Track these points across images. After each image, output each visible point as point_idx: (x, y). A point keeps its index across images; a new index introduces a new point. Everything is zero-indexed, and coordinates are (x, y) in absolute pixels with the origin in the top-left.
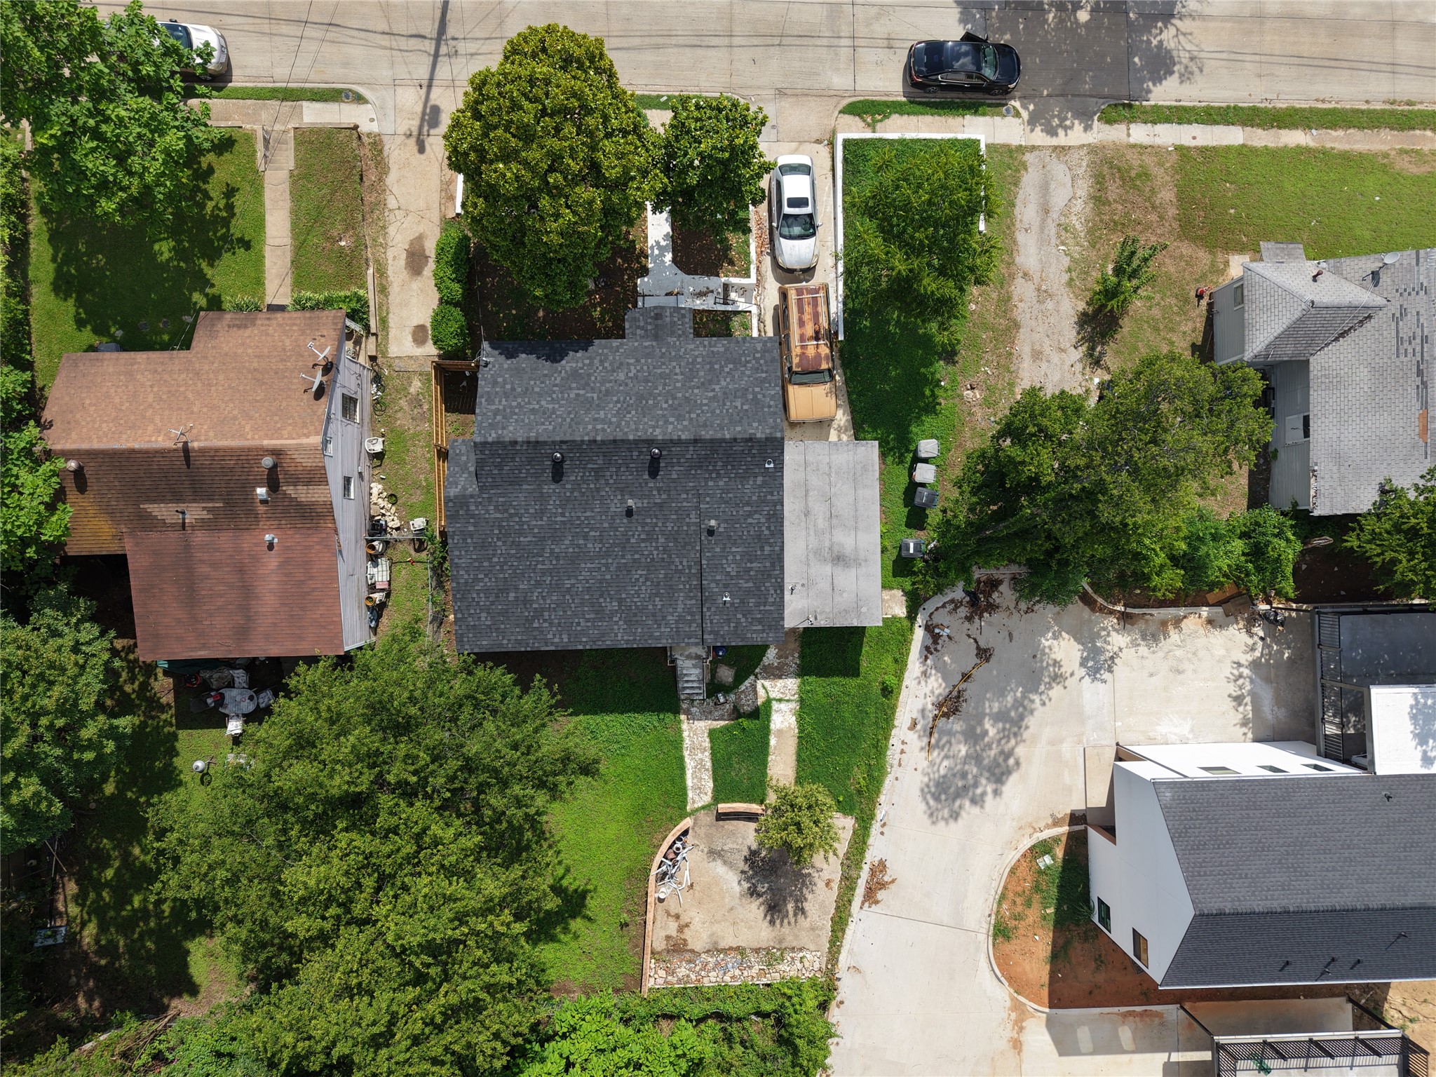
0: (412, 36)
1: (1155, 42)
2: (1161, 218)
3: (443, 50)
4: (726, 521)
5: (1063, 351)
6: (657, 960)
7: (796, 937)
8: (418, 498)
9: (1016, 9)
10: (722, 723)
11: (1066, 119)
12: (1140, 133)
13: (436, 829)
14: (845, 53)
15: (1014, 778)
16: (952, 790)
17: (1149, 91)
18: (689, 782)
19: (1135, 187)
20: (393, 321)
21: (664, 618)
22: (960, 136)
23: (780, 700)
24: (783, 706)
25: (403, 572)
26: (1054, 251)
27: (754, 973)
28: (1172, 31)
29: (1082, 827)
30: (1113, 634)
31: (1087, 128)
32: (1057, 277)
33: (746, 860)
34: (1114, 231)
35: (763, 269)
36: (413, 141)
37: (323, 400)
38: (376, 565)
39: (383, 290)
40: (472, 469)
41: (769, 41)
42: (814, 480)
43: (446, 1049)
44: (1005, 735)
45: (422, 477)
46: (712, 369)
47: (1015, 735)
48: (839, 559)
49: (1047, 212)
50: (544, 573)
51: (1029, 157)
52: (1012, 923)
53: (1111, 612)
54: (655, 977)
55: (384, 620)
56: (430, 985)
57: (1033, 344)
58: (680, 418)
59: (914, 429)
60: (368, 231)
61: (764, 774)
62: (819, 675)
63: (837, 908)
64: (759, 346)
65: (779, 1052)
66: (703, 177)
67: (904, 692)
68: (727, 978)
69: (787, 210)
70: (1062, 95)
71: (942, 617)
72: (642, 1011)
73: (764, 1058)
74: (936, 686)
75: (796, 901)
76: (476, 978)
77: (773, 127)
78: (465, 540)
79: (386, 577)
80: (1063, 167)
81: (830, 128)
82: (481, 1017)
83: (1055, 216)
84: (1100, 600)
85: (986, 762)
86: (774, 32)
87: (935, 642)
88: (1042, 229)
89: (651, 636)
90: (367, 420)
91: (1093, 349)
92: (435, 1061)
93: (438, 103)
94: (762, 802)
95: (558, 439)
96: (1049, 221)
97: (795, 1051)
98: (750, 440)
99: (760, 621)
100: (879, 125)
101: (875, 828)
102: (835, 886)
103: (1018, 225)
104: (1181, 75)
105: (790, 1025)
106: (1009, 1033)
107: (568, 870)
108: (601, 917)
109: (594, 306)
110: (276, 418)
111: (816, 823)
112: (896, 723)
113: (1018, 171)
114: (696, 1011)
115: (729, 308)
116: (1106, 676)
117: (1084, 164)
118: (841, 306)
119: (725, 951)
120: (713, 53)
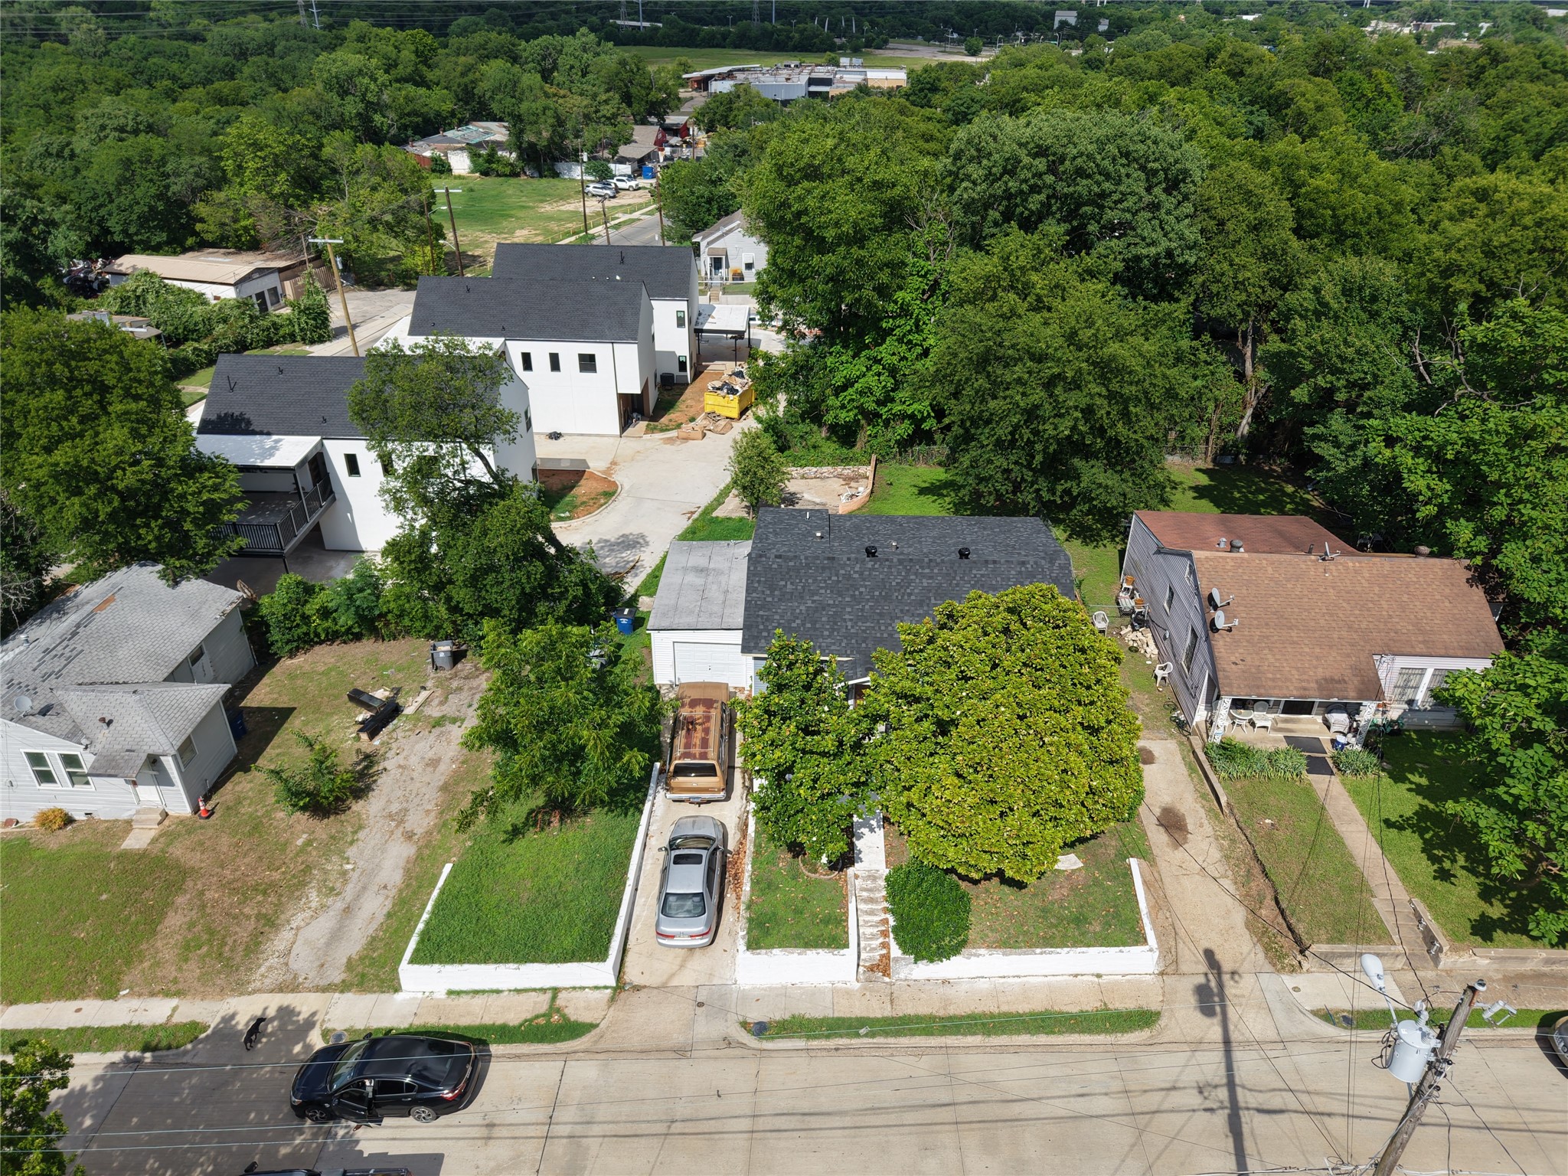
0: (1281, 1111)
2: (201, 894)
3: (1223, 1094)
4: (807, 540)
5: (401, 767)
6: (865, 475)
12: (157, 1012)
14: (565, 1115)
16: (622, 545)
19: (211, 932)
20: (1182, 769)
26: (361, 863)
31: (229, 1019)
32: (369, 839)
34: (271, 883)
35: (738, 836)
36: (1227, 966)
37: (1206, 596)
39: (1204, 796)
41: (689, 1127)
42: (716, 608)
48: (702, 570)
49: (347, 910)
51: (338, 977)
52: (600, 497)
54: (866, 470)
57: (433, 773)
64: (762, 643)
68: (815, 470)
69: (704, 853)
77: (701, 1005)
80: (294, 967)
81: (619, 1003)
83: (339, 905)
88: (363, 889)
93: (1207, 1021)
96: (349, 899)
100: (543, 1010)
103: (394, 892)
106: (617, 467)
107: (934, 501)
108: (906, 487)
113: (362, 958)
117: (263, 969)
120: (783, 1105)
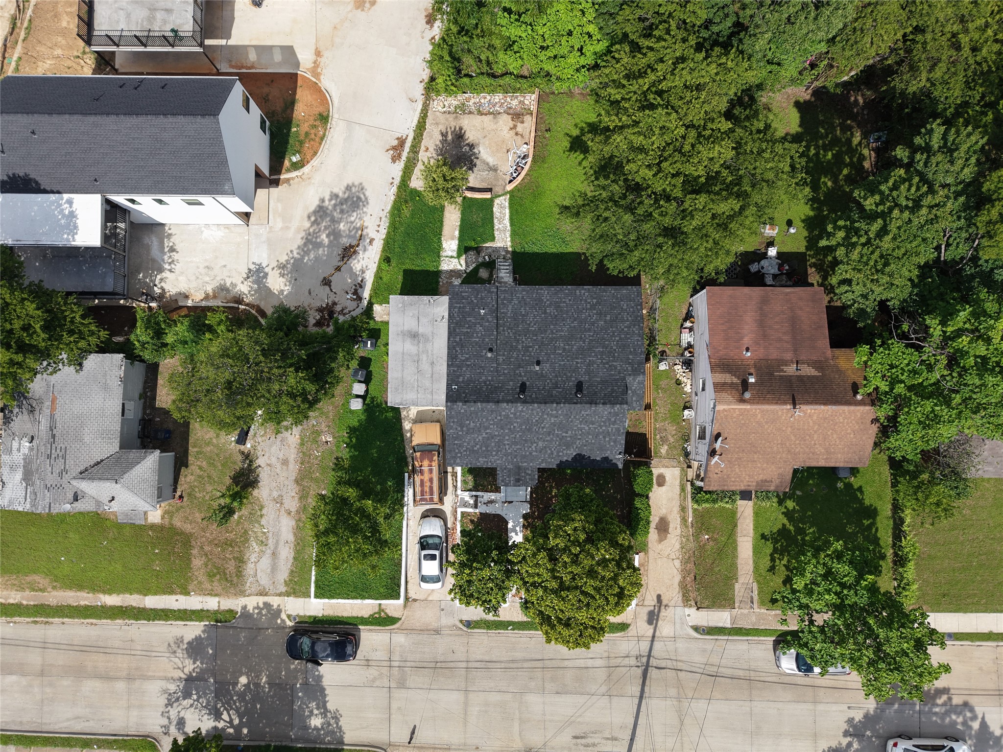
0: (664, 668)
1: (198, 663)
2: (202, 548)
3: (644, 660)
4: (482, 356)
5: (269, 465)
6: (529, 109)
7: (447, 120)
8: (663, 383)
9: (286, 685)
10: (487, 245)
11: (258, 614)
12: (212, 603)
13: (650, 174)
14: (396, 657)
15: (312, 208)
16: (349, 203)
17: (204, 632)
18: (507, 211)
19: (217, 568)
20: (677, 490)
21: (520, 302)
22: (326, 600)
23: (452, 257)
24: (450, 254)
25: (673, 339)
26: (270, 529)
27: (473, 100)
28: (186, 671)
29: (272, 177)
30: (246, 292)
31: (244, 608)
32: (270, 512)
33: (475, 165)
34: (232, 541)
35: (452, 519)
36: (664, 603)
37: (716, 433)
38: (689, 343)
39: (683, 509)
40: (629, 392)
41: (443, 665)
42: (427, 383)
43: (645, 55)
44: (316, 234)
45: (661, 395)
46: (487, 447)
47: (309, 234)
48: (414, 336)
49: (274, 554)
50: (589, 330)
51: (283, 589)
52: (318, 123)
53: (247, 305)
54: (531, 100)
55: (685, 311)
56: (654, 89)
57: (287, 470)
58: (507, 416)
59: (363, 417)
60: (692, 545)
61: (463, 214)
62: (428, 272)
63: (422, 135)
64: (458, 461)
65: (460, 54)
66: (489, 555)
67: (377, 260)
68: (489, 98)
69: (437, 553)
70: (260, 629)
71: (351, 305)
72: (539, 80)
73: (469, 51)
74: (357, 264)
75: (446, 140)
76: (630, 92)
77: (443, 610)
78: (635, 350)
79: (683, 335)
80: (262, 583)
81: (408, 609)
82: (627, 72)
83: (269, 552)
84: (254, 312)
85: (328, 219)
86: (440, 670)
87: (356, 290)
88: (277, 544)
89: (528, 292)
90: (693, 429)
91: (250, 465)
92: (651, 49)
93: (649, 627)
94: (465, 198)
95: (579, 405)
96: (272, 548)
97: (451, 54)
98: (466, 402)
99: (463, 298)
100: (377, 610)
101: (397, 181)
102: (423, 148)
103: (292, 545)
104: (182, 642)
105: (453, 68)
106: (322, 61)
107: (580, 163)
108: (561, 135)
109: (556, 496)
110: (743, 422)
111: (434, 180)
112: (382, 242)
113: (290, 580)
114: (507, 79)
115: (474, 493)
116: (252, 267)
117: (248, 584)
118: (406, 495)
119: (490, 113)
120: (479, 657)
